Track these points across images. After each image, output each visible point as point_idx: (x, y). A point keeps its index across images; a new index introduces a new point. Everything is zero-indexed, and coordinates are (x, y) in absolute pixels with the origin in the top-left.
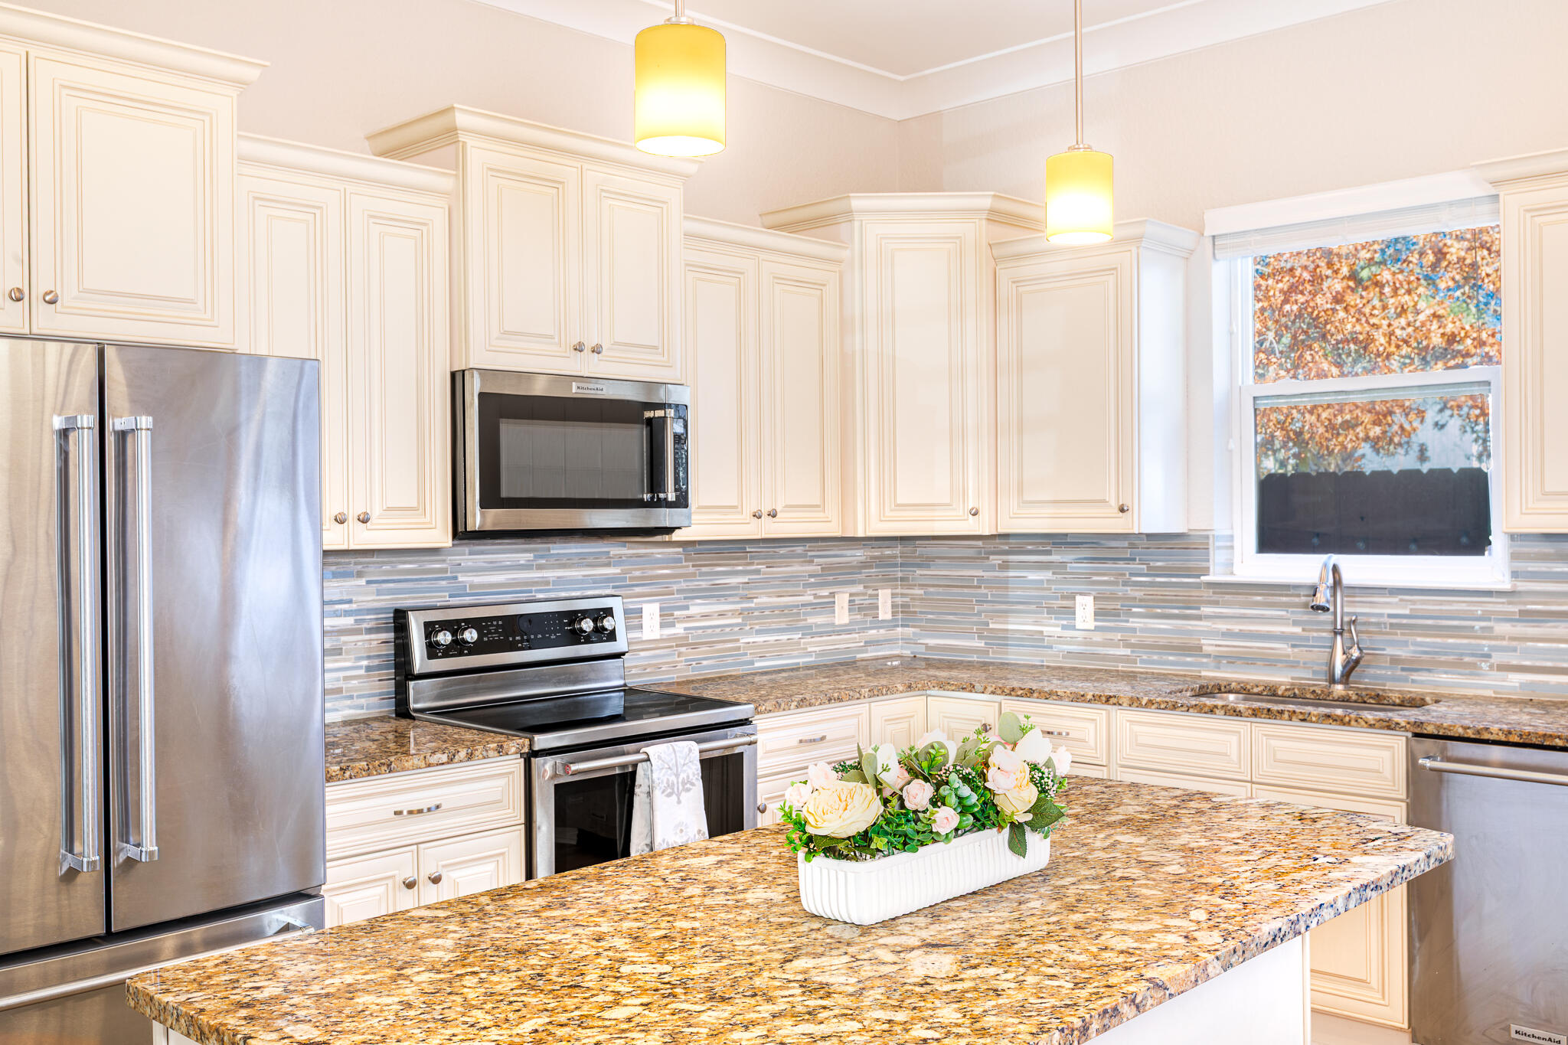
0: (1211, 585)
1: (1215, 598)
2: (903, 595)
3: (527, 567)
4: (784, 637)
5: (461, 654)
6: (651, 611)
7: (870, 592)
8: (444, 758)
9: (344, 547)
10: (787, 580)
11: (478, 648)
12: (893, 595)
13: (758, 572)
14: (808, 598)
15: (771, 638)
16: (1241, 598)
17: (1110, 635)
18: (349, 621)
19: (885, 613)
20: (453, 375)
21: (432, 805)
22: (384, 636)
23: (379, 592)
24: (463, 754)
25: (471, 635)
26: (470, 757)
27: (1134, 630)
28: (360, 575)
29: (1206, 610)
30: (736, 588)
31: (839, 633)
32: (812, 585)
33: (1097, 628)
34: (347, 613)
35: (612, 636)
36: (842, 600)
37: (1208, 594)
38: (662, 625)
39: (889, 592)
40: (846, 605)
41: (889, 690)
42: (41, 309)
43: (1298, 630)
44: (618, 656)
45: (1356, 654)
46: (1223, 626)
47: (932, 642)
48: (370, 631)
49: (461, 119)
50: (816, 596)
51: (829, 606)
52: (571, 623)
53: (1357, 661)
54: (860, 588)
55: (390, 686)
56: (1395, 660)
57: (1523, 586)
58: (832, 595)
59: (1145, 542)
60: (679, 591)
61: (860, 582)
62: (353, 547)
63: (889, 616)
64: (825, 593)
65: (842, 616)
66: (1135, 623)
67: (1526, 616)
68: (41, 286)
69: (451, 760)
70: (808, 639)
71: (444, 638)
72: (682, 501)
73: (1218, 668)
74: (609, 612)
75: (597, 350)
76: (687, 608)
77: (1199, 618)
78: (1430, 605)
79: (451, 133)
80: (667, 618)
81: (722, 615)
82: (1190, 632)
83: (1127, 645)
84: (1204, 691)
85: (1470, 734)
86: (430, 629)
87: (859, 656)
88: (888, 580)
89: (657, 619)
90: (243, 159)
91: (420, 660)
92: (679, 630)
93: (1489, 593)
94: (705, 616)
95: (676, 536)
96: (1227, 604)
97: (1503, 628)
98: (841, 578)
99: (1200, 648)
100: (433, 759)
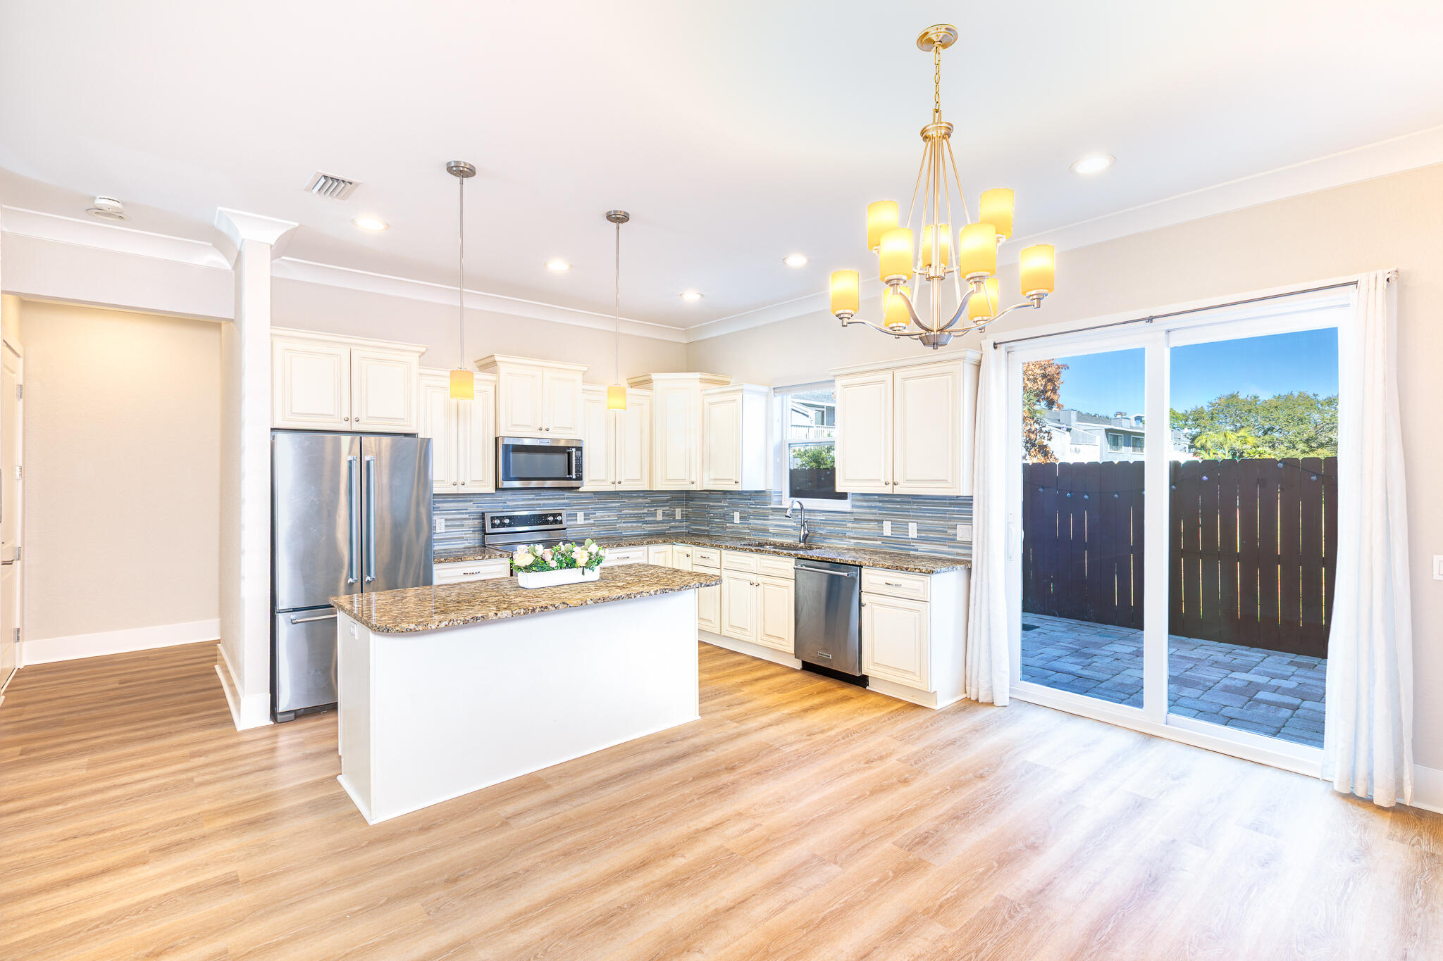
0: (772, 508)
1: (773, 513)
2: (686, 511)
3: (533, 499)
4: (635, 525)
5: (504, 527)
6: (581, 515)
7: (672, 509)
8: (481, 558)
9: (457, 493)
10: (637, 505)
11: (509, 525)
12: (682, 511)
13: (624, 502)
14: (645, 511)
15: (629, 525)
16: (779, 513)
17: (744, 526)
18: (467, 516)
19: (678, 517)
20: (496, 438)
21: (477, 571)
22: (479, 521)
23: (477, 507)
24: (487, 557)
25: (507, 521)
26: (490, 558)
27: (750, 524)
28: (470, 501)
29: (770, 517)
30: (615, 507)
31: (658, 523)
32: (647, 507)
33: (740, 523)
34: (466, 513)
35: (561, 522)
36: (660, 512)
37: (771, 511)
38: (585, 519)
39: (680, 509)
40: (661, 514)
41: (656, 543)
42: (354, 423)
43: (795, 524)
44: (565, 529)
45: (806, 532)
46: (775, 523)
47: (694, 527)
48: (474, 519)
49: (497, 358)
50: (648, 511)
51: (654, 514)
52: (545, 518)
53: (807, 535)
54: (668, 508)
55: (480, 537)
56: (821, 534)
57: (855, 510)
58: (656, 510)
59: (753, 494)
60: (592, 508)
61: (668, 506)
62: (459, 493)
63: (680, 518)
64: (653, 509)
65: (659, 517)
66: (751, 521)
67: (856, 521)
68: (354, 416)
69: (483, 559)
70: (644, 525)
71: (497, 522)
72: (579, 478)
73: (773, 537)
74: (560, 515)
75: (547, 430)
76: (595, 514)
77: (768, 520)
78: (831, 516)
79: (494, 363)
80: (587, 516)
81: (609, 516)
82: (766, 525)
83: (749, 529)
84: (761, 545)
85: (809, 558)
86: (493, 518)
87: (667, 532)
88: (678, 506)
89: (583, 518)
90: (421, 374)
91: (489, 529)
92: (592, 521)
93: (846, 513)
94: (602, 517)
95: (581, 490)
96: (776, 515)
97: (849, 525)
98: (659, 504)
99: (768, 530)
100: (477, 558)
